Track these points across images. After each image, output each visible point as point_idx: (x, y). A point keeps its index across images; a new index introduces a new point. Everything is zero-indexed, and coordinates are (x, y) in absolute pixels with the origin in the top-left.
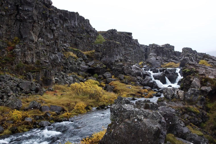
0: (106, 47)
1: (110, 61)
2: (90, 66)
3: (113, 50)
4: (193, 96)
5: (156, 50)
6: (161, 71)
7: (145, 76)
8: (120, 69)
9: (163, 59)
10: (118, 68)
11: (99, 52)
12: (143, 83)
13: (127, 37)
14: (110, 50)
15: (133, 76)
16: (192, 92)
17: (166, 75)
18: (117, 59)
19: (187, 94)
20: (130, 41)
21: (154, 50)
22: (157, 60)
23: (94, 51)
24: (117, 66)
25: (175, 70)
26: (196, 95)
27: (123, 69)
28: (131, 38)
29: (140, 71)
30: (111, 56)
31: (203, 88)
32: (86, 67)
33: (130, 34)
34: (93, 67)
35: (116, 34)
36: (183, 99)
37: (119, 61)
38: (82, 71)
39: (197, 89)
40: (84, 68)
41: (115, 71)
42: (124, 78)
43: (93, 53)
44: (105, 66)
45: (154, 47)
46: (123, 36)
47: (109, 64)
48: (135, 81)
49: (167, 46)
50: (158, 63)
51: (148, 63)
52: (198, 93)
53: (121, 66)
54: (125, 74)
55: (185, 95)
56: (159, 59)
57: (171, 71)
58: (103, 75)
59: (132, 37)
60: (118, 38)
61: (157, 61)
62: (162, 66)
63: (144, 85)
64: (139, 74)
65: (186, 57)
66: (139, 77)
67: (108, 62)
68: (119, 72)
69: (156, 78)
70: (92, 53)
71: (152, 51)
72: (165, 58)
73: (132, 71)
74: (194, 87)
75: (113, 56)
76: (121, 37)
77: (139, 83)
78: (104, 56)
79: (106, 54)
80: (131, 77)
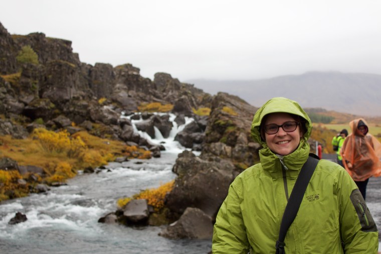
0: (53, 72)
1: (61, 97)
2: (26, 104)
3: (66, 78)
4: (241, 152)
5: (127, 79)
6: (145, 118)
7: (123, 124)
8: (84, 111)
9: (138, 96)
10: (80, 111)
11: (29, 77)
12: (123, 136)
13: (63, 48)
14: (60, 78)
15: (106, 124)
16: (240, 148)
17: (156, 124)
18: (78, 95)
19: (235, 151)
20: (69, 57)
21: (124, 78)
22: (129, 96)
23: (18, 75)
24: (78, 106)
25: (169, 117)
26: (244, 152)
27: (89, 112)
28: (69, 51)
29: (116, 117)
30: (61, 88)
31: (251, 144)
32: (21, 105)
33: (69, 43)
34: (34, 106)
35: (45, 42)
36: (230, 156)
37: (81, 98)
38: (13, 112)
39: (245, 146)
40: (15, 107)
41: (75, 114)
42: (93, 127)
43: (18, 78)
44: (52, 105)
45: (123, 73)
46: (57, 47)
47: (59, 101)
48: (111, 133)
49: (129, 66)
50: (132, 102)
51: (114, 101)
52: (246, 149)
53: (85, 107)
54: (93, 121)
55: (232, 151)
56: (132, 96)
57: (162, 118)
58: (54, 121)
59: (72, 49)
60: (47, 49)
61: (130, 98)
62: (139, 108)
63: (126, 140)
64: (114, 122)
65: (183, 97)
66: (116, 127)
67: (56, 98)
68: (82, 116)
69: (139, 128)
70: (16, 78)
71: (120, 80)
72: (141, 94)
73: (105, 117)
74: (241, 143)
75: (66, 89)
76: (52, 47)
77: (117, 136)
78: (49, 87)
79: (52, 84)
80: (103, 126)
